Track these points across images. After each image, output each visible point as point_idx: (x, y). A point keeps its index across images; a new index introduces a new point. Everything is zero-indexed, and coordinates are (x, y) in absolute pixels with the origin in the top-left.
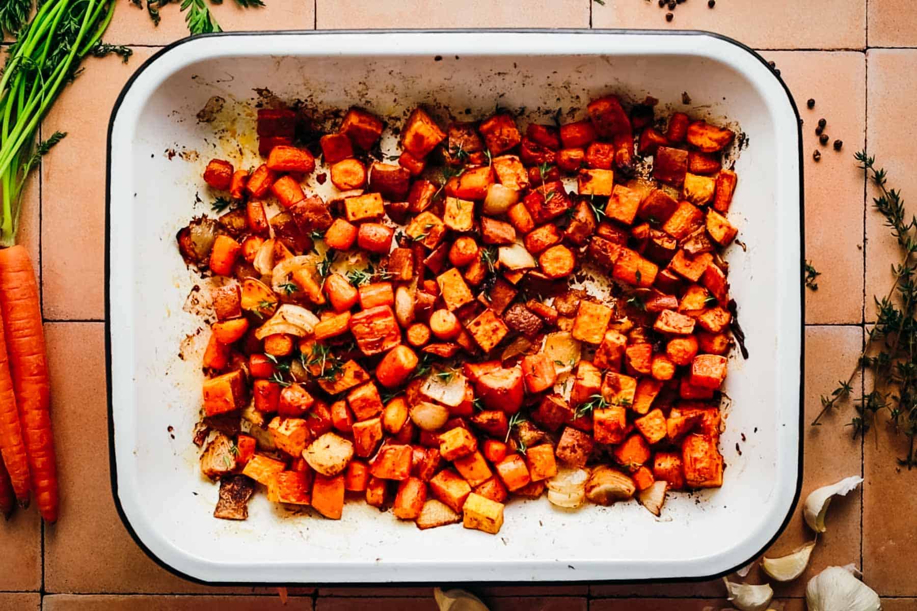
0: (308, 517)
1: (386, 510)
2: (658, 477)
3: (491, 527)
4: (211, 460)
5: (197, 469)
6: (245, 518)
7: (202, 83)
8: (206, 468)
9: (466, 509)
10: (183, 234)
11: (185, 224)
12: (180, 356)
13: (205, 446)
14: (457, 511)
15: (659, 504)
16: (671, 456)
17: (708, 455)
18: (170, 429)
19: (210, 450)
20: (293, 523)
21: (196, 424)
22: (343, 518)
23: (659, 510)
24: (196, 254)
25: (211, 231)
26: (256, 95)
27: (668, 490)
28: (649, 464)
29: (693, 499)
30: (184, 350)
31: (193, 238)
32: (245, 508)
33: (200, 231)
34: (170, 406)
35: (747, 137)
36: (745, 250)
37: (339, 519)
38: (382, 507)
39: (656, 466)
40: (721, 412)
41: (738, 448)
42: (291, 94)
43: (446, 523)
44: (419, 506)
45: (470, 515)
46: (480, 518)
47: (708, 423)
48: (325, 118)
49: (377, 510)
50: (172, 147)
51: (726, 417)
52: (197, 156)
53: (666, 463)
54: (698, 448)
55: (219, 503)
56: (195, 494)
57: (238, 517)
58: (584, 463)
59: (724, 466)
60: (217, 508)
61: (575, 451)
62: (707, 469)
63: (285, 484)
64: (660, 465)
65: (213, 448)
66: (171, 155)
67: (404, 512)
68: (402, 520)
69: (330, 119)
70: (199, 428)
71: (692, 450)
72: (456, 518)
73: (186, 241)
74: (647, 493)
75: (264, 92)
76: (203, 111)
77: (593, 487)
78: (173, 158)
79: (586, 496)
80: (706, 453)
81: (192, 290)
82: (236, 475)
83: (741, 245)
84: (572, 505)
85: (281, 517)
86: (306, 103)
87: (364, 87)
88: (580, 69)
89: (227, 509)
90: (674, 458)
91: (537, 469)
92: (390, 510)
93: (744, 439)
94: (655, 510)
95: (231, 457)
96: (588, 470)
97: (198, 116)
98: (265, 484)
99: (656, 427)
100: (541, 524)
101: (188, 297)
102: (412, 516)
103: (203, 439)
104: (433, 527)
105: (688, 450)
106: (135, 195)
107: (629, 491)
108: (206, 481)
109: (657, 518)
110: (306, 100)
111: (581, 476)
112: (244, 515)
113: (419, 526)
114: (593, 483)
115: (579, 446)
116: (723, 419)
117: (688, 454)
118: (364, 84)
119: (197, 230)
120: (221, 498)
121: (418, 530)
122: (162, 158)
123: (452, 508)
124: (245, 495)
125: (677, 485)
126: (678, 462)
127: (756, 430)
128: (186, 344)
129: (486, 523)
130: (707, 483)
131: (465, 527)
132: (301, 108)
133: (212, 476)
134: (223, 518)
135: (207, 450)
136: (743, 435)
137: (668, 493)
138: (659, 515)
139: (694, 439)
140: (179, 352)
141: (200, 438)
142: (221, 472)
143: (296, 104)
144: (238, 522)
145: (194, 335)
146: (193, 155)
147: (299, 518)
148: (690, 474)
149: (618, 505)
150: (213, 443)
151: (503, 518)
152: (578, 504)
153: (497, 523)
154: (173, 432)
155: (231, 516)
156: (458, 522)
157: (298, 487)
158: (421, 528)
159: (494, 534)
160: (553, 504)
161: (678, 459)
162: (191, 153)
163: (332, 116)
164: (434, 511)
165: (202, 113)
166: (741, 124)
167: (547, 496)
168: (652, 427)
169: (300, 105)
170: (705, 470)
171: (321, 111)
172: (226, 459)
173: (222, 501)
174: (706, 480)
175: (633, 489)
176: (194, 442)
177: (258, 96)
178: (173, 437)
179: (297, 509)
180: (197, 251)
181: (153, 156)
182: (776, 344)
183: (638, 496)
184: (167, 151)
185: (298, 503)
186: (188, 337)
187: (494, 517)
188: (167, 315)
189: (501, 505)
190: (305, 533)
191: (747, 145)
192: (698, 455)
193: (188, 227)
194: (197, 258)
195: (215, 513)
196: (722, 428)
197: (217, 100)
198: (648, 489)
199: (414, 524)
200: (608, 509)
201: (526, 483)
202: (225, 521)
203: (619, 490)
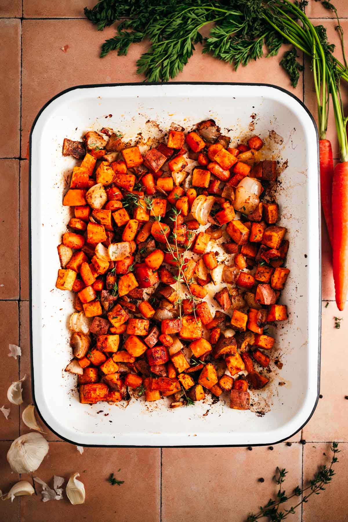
0: (64, 187)
1: (68, 228)
2: (85, 370)
3: (60, 284)
4: (94, 137)
5: (90, 130)
6: (64, 155)
7: (291, 133)
8: (90, 134)
9: (69, 271)
10: (212, 123)
11: (217, 124)
12: (149, 121)
13: (101, 134)
14: (67, 266)
15: (71, 371)
16: (96, 376)
17: (98, 397)
18: (111, 116)
19: (99, 137)
20: (61, 180)
21: (112, 129)
22: (63, 206)
23: (68, 371)
24: (201, 129)
25: (213, 137)
26: (284, 161)
27: (78, 375)
28: (92, 365)
29: (73, 388)
30: (151, 123)
31: (210, 128)
32: (69, 155)
33: (214, 131)
34: (122, 116)
35: (263, 416)
36: (204, 415)
37: (63, 204)
38: (69, 226)
39: (91, 369)
40: (119, 402)
41: (101, 411)
42: (285, 179)
43: (61, 260)
44: (70, 245)
45: (66, 273)
46: (64, 278)
47: (114, 396)
48: (271, 197)
49: (67, 224)
50: (257, 117)
51: (116, 405)
52: (251, 130)
53: (92, 374)
54: (101, 391)
55: (72, 141)
56: (76, 129)
57: (65, 151)
58: (92, 331)
59: (91, 404)
60: (69, 140)
61: (98, 327)
62: (91, 396)
63: (82, 176)
64: (92, 371)
65: (100, 139)
66: (253, 117)
67: (66, 237)
68: (63, 237)
69: (271, 199)
70: (110, 131)
71: (100, 389)
72: (63, 265)
73: (208, 124)
74: (77, 365)
75: (286, 165)
76: (275, 134)
77: (80, 336)
78: (252, 118)
79: (75, 332)
80: (99, 396)
81: (182, 127)
82: (85, 150)
83: (207, 413)
84: (71, 325)
85: (64, 173)
86: (280, 186)
87: (289, 217)
88: (299, 330)
89: (68, 145)
90: (95, 378)
91: (89, 307)
92: (68, 230)
93: (105, 415)
94: (68, 368)
95: (94, 147)
96: (89, 334)
97: (273, 131)
98: (81, 165)
99: (109, 369)
100: (60, 310)
101: (179, 125)
102: (65, 242)
103: (105, 133)
104: (59, 253)
105: (100, 386)
106: (234, 98)
107: (78, 355)
108: (83, 134)
109: (64, 370)
110: (281, 187)
111: (85, 330)
112: (65, 154)
113: (59, 246)
114: (82, 336)
115: (101, 329)
116: (115, 403)
117: (98, 386)
118: (291, 217)
119: (214, 130)
120: (74, 142)
121: (57, 245)
122: (252, 112)
123: (68, 263)
124: (75, 155)
125: (81, 379)
126: (93, 380)
127: (111, 422)
128: (154, 124)
129: (62, 281)
130: (82, 396)
131: (59, 270)
132: (277, 184)
133: (85, 137)
134: (64, 143)
135: (99, 135)
136: (108, 414)
137: (77, 375)
138: (66, 371)
139: (106, 389)
140: (150, 120)
141: (105, 131)
142: (87, 142)
143: (279, 182)
144: (62, 151)
145: (159, 128)
146: (252, 128)
147: (64, 183)
148: (88, 387)
149: (70, 349)
150: (103, 138)
151: (64, 290)
152: (71, 328)
153: (62, 287)
154: (109, 117)
155: (65, 147)
156: (62, 266)
157: (80, 182)
158: (58, 247)
159: (56, 286)
160: (71, 316)
161: (95, 380)
162: (254, 127)
163: (273, 200)
164: (67, 253)
165: (274, 133)
166: (269, 412)
167: (75, 312)
168: (109, 367)
169: (279, 183)
170: (89, 395)
171: (275, 194)
172: (93, 145)
173: (72, 143)
174: (84, 395)
175: (79, 357)
176: (103, 128)
177: (284, 162)
178: (106, 117)
179: (68, 182)
180: (203, 130)
181: (253, 107)
182: (157, 433)
183: (75, 360)
184: (256, 115)
185: (72, 181)
186: (158, 125)
187: (65, 286)
188: (170, 114)
189: (71, 289)
190: (56, 186)
191: (259, 416)
192: (98, 392)
193: (215, 125)
194: (199, 130)
195: (66, 139)
196: (111, 403)
197: (281, 141)
198: (79, 365)
199: (60, 243)
200: (69, 344)
201: (82, 301)
202: (62, 144)
203: (78, 350)
